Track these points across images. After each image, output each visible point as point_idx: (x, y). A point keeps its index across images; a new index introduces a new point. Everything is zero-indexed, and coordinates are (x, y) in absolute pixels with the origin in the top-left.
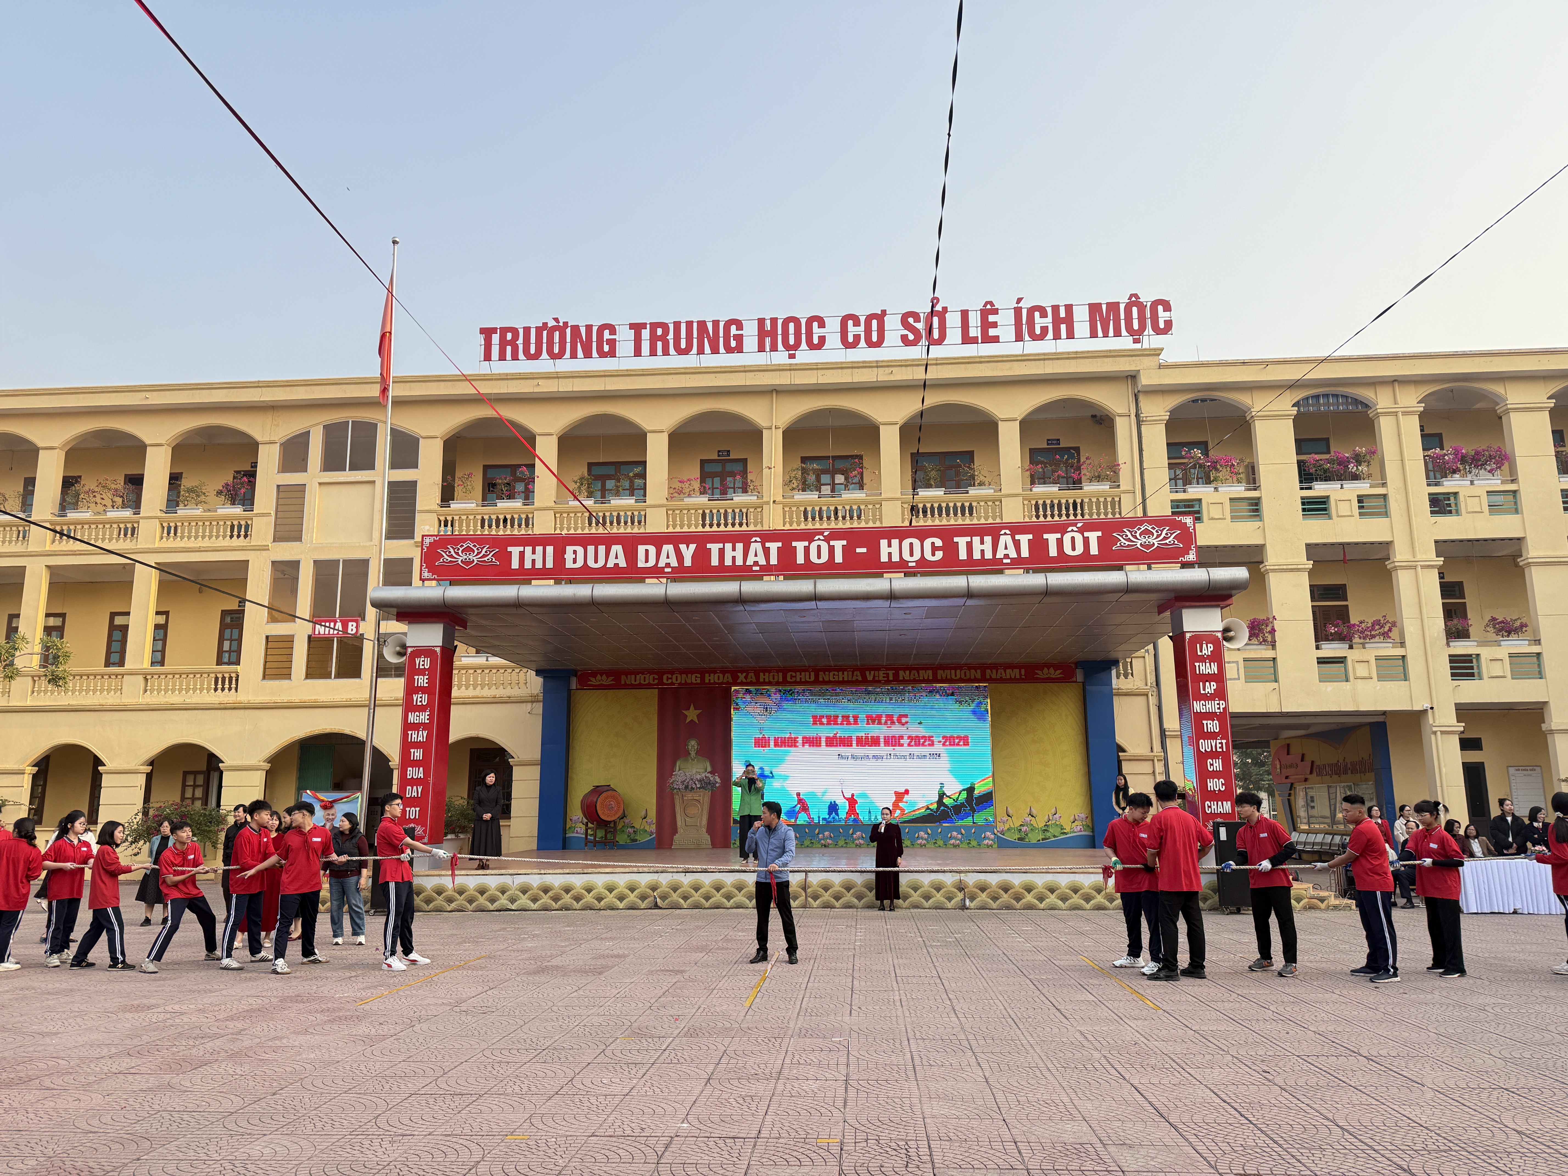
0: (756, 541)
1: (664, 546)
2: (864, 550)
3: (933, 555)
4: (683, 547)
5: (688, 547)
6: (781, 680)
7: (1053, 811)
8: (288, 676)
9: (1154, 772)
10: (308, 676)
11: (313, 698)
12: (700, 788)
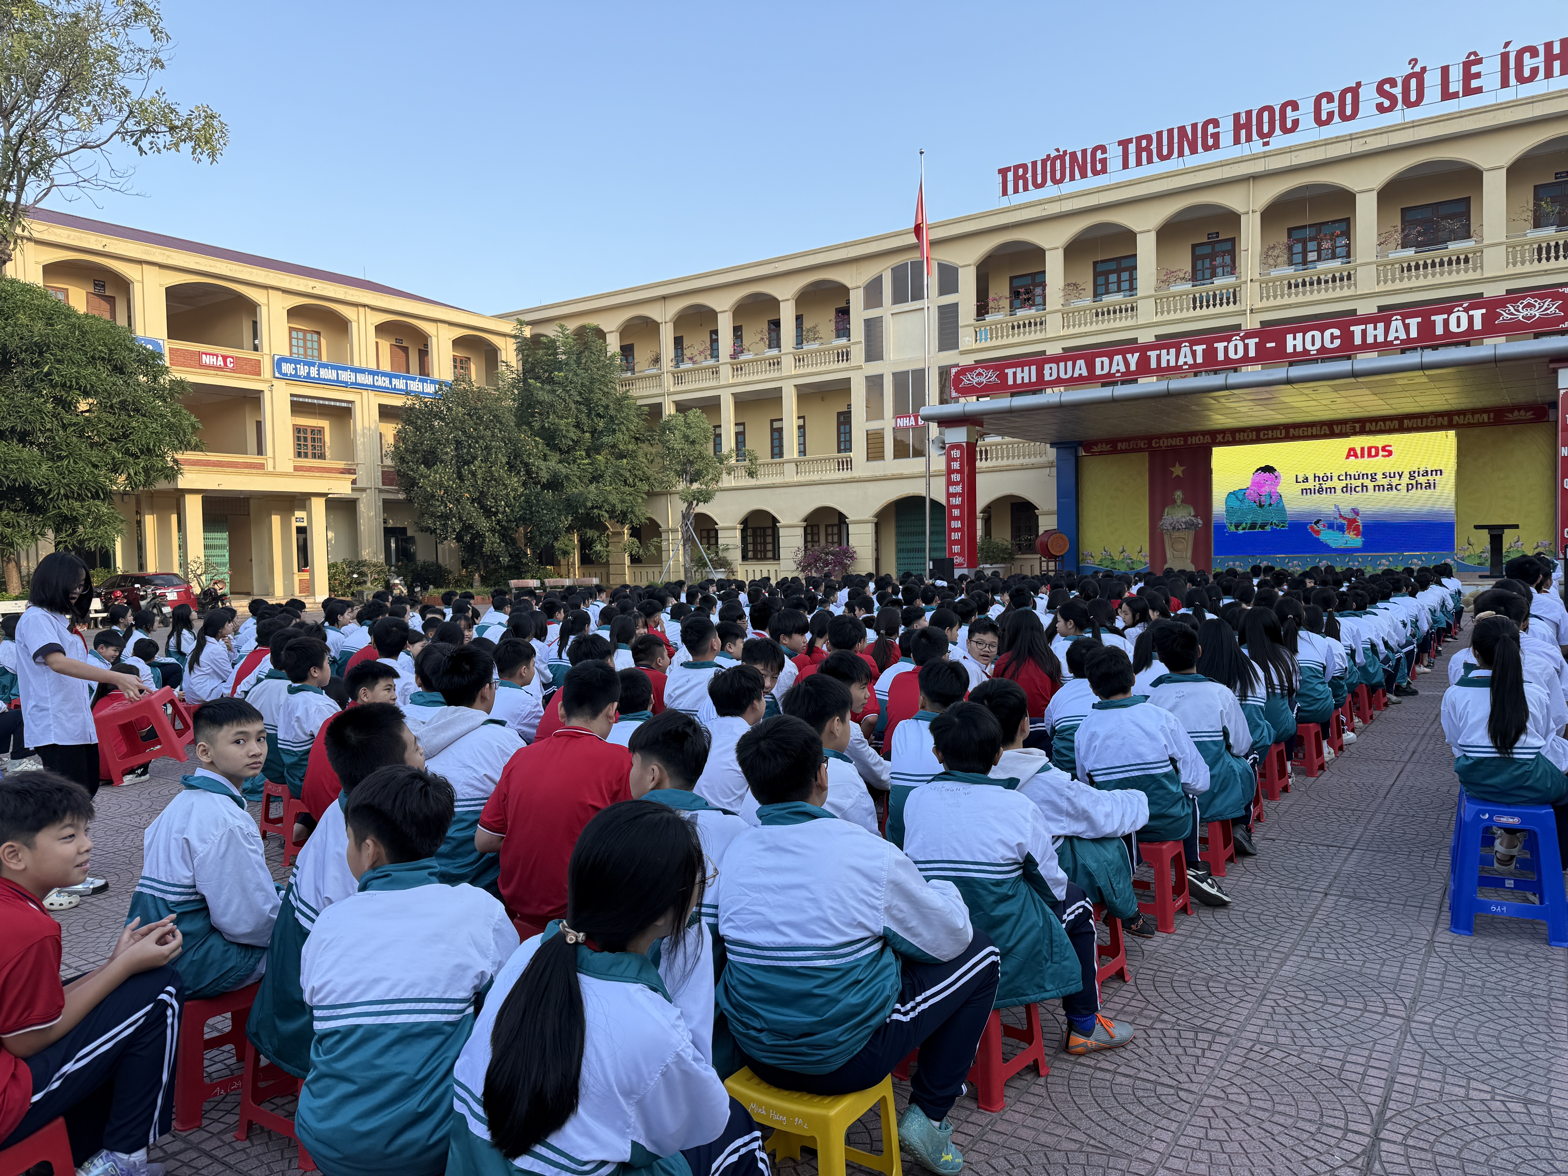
0: (1185, 346)
1: (1116, 356)
2: (1273, 345)
3: (1332, 343)
4: (1129, 356)
5: (1133, 355)
8: (882, 458)
10: (896, 457)
11: (900, 472)
12: (1185, 529)
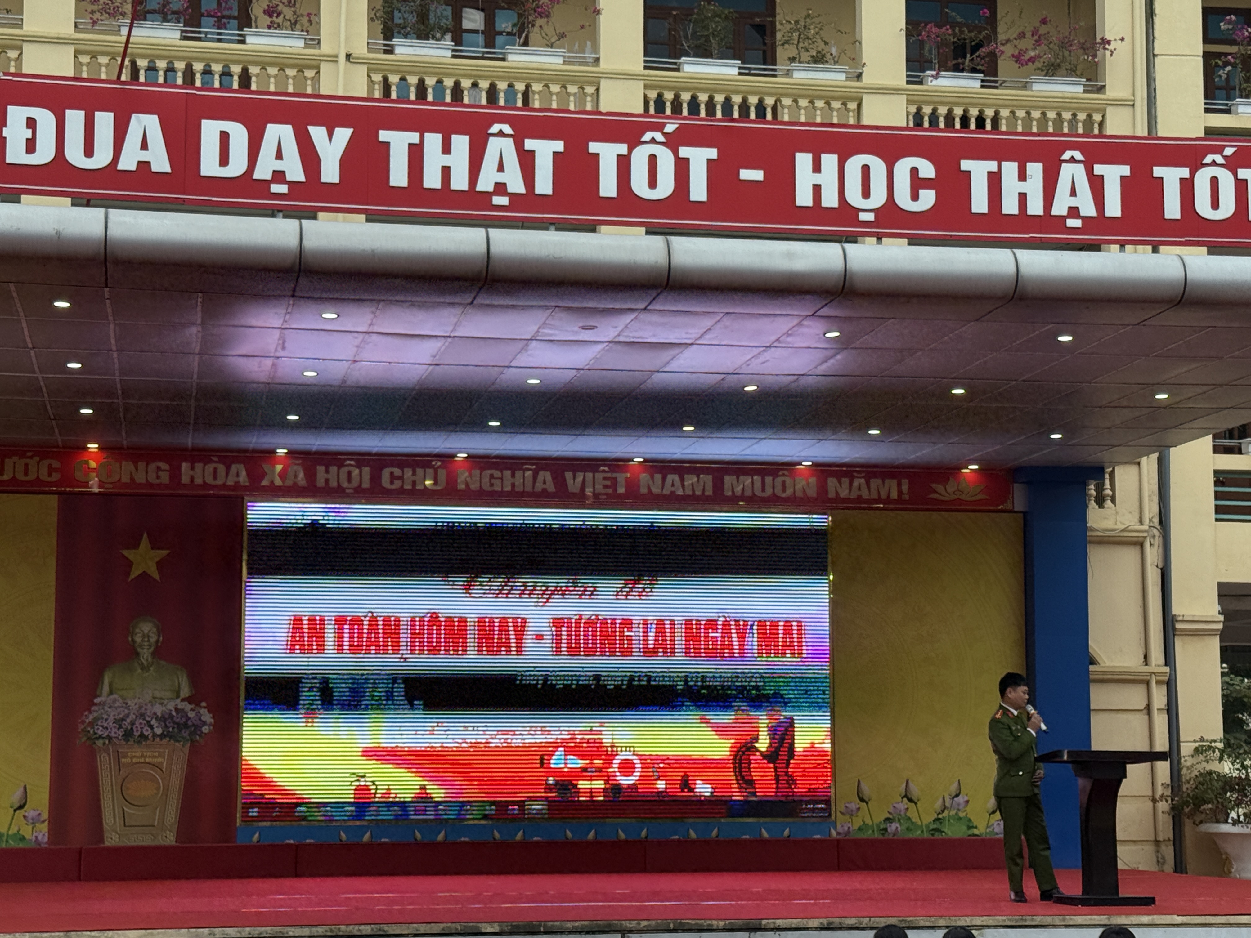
0: (501, 134)
1: (269, 126)
2: (757, 175)
3: (915, 197)
4: (317, 133)
5: (330, 135)
6: (366, 485)
7: (953, 788)
9: (1148, 708)
12: (162, 736)
